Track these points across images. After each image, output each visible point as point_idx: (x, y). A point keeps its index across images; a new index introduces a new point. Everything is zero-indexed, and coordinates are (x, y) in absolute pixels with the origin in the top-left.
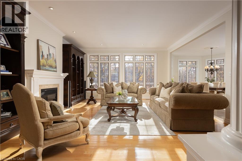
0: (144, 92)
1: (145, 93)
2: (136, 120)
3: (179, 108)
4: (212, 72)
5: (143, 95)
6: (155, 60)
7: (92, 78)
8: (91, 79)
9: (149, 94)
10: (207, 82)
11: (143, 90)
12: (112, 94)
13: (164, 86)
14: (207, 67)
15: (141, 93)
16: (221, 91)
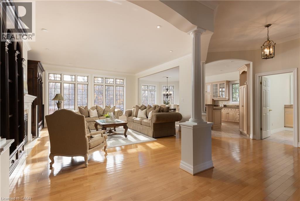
0: (121, 114)
1: (121, 116)
2: (126, 136)
3: (159, 122)
4: (167, 97)
5: (119, 117)
6: (124, 84)
7: (59, 102)
8: (57, 102)
9: (126, 116)
10: (164, 104)
11: (120, 113)
12: (89, 118)
13: (140, 108)
14: (165, 93)
15: (118, 115)
16: (173, 111)
